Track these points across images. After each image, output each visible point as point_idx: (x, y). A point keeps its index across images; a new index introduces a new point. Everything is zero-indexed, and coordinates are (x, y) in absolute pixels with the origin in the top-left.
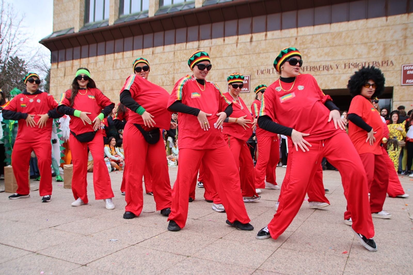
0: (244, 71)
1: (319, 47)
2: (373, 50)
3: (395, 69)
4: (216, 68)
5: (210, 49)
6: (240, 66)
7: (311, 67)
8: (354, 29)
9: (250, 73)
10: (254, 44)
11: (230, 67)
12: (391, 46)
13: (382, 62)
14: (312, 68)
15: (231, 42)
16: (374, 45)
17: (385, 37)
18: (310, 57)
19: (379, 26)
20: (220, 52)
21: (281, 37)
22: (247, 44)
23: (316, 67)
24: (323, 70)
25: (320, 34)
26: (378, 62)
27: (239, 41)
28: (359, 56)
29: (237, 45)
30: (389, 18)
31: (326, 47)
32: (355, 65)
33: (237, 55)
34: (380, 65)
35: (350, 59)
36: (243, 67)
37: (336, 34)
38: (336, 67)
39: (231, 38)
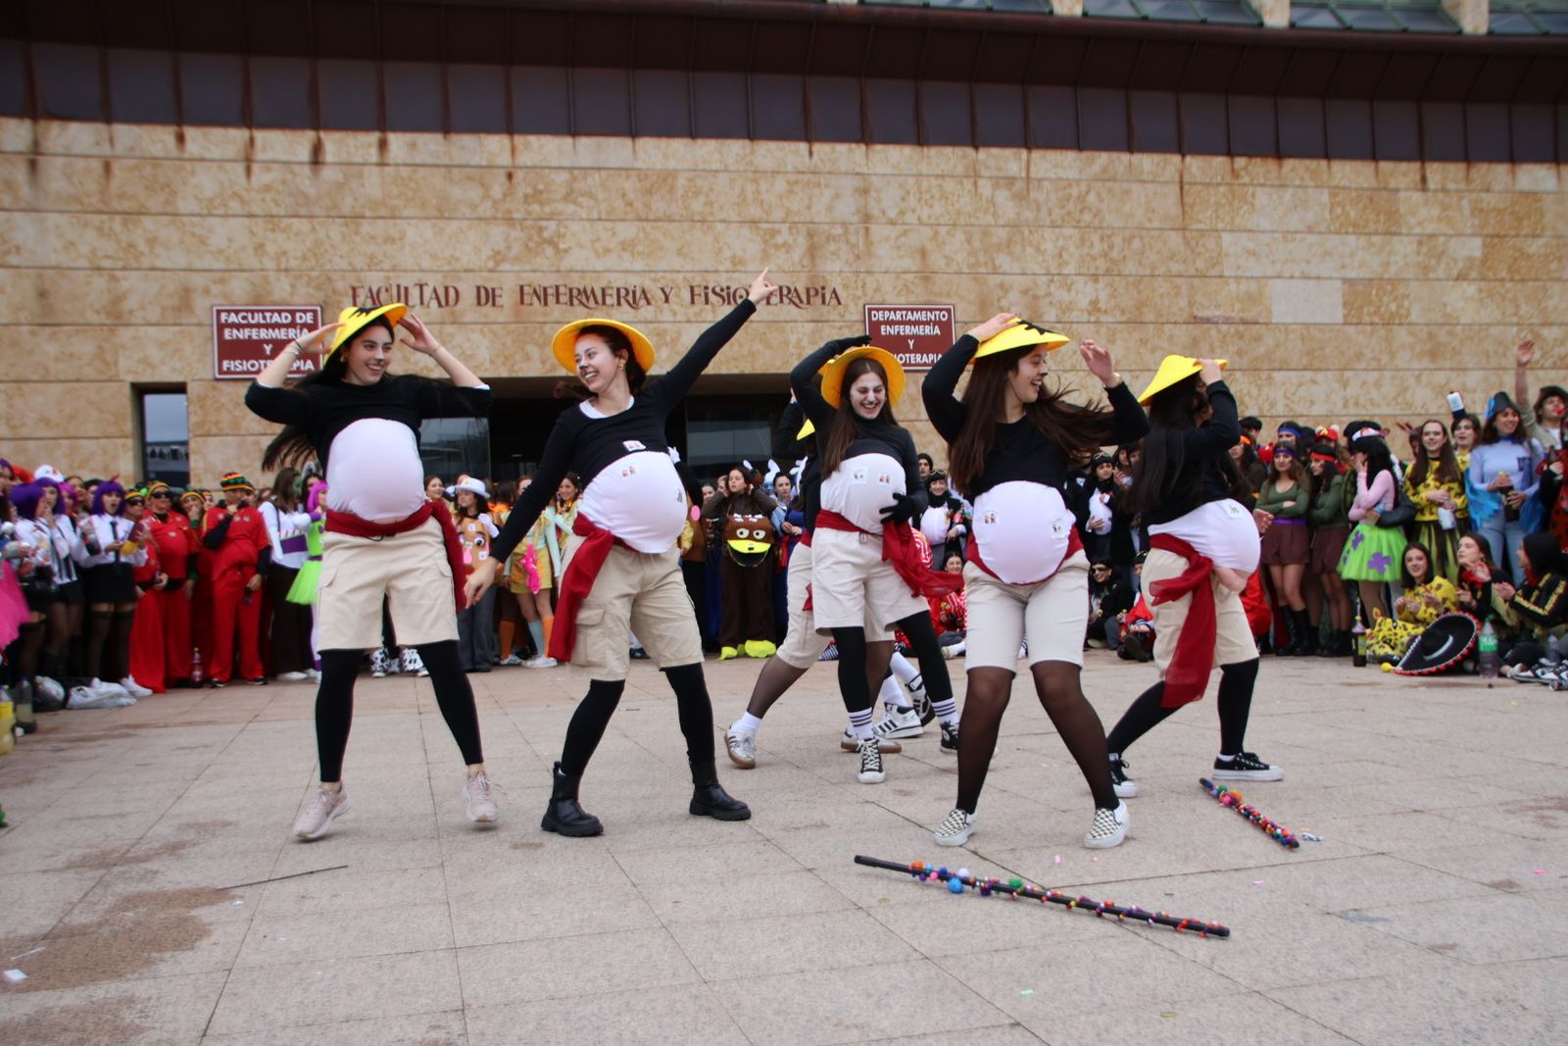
0: (293, 286)
1: (600, 220)
2: (777, 247)
3: (848, 317)
4: (146, 262)
5: (107, 168)
6: (270, 265)
7: (571, 290)
8: (716, 166)
9: (320, 296)
10: (328, 174)
11: (222, 266)
12: (828, 239)
13: (808, 290)
14: (575, 292)
15: (216, 153)
16: (779, 232)
17: (809, 207)
18: (566, 251)
19: (790, 168)
20: (162, 189)
21: (447, 162)
22: (297, 169)
23: (593, 291)
24: (619, 304)
25: (599, 169)
26: (796, 290)
27: (259, 155)
28: (737, 262)
29: (248, 171)
30: (817, 147)
31: (622, 220)
32: (724, 294)
33: (251, 216)
34: (801, 301)
35: (707, 271)
36: (287, 270)
37: (655, 178)
38: (663, 297)
39: (217, 133)
